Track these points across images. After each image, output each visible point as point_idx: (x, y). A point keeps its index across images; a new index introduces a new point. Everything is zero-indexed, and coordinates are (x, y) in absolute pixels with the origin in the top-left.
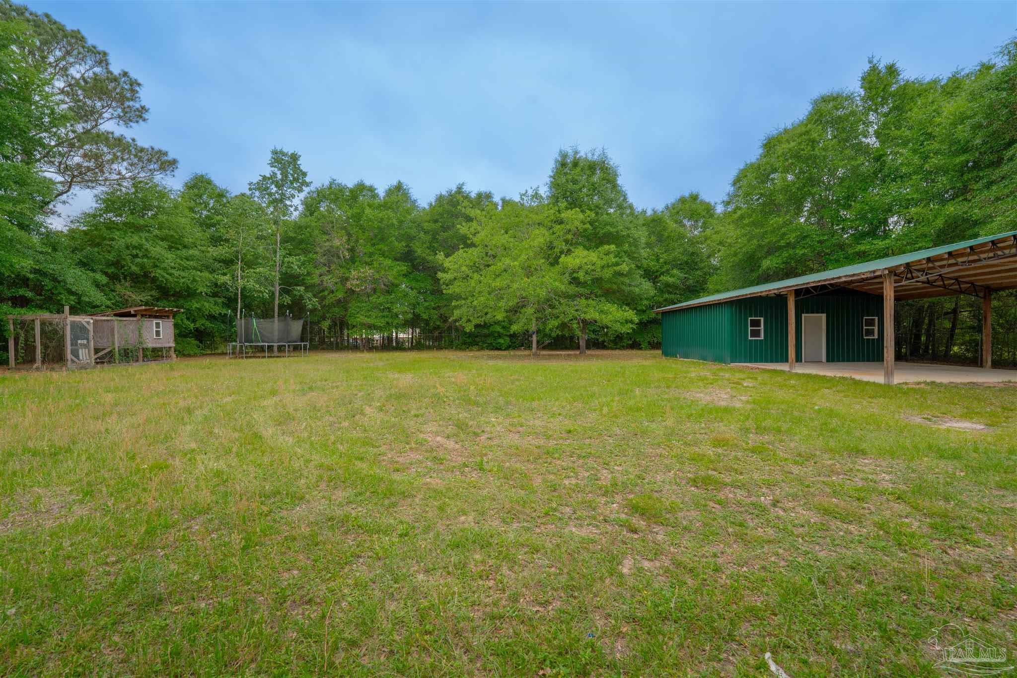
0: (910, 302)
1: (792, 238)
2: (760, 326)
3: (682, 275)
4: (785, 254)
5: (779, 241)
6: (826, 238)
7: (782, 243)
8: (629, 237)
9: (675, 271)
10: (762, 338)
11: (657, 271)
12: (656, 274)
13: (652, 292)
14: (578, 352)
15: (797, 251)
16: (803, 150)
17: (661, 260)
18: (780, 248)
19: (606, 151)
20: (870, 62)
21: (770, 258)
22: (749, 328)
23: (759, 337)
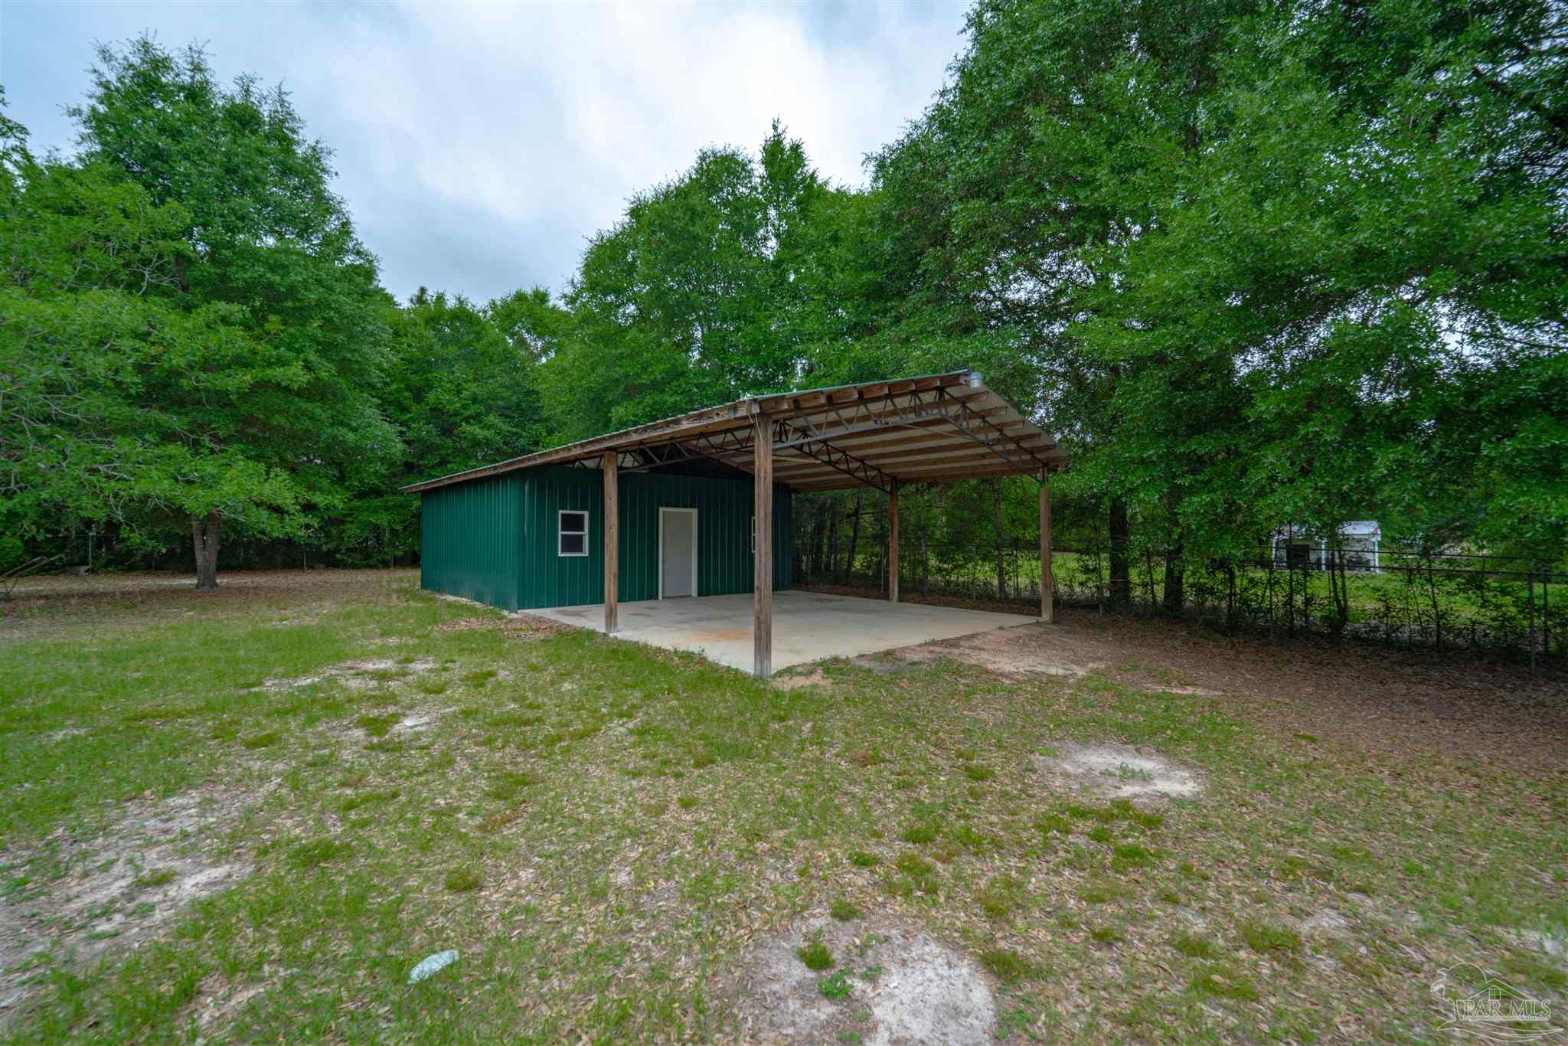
0: (810, 495)
1: (658, 371)
2: (582, 529)
3: (506, 428)
4: (648, 400)
5: (638, 376)
6: (707, 380)
7: (644, 379)
8: (329, 307)
9: (492, 418)
10: (586, 553)
11: (456, 414)
12: (453, 419)
13: (398, 447)
14: (190, 581)
15: (666, 397)
16: (678, 219)
17: (465, 394)
18: (642, 388)
19: (287, 98)
20: (775, 128)
21: (625, 403)
22: (560, 533)
23: (581, 551)
